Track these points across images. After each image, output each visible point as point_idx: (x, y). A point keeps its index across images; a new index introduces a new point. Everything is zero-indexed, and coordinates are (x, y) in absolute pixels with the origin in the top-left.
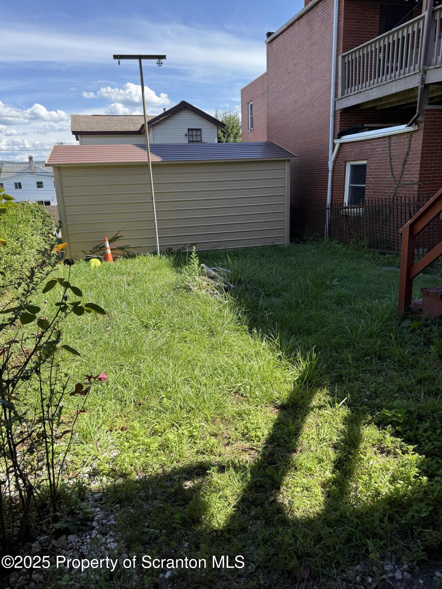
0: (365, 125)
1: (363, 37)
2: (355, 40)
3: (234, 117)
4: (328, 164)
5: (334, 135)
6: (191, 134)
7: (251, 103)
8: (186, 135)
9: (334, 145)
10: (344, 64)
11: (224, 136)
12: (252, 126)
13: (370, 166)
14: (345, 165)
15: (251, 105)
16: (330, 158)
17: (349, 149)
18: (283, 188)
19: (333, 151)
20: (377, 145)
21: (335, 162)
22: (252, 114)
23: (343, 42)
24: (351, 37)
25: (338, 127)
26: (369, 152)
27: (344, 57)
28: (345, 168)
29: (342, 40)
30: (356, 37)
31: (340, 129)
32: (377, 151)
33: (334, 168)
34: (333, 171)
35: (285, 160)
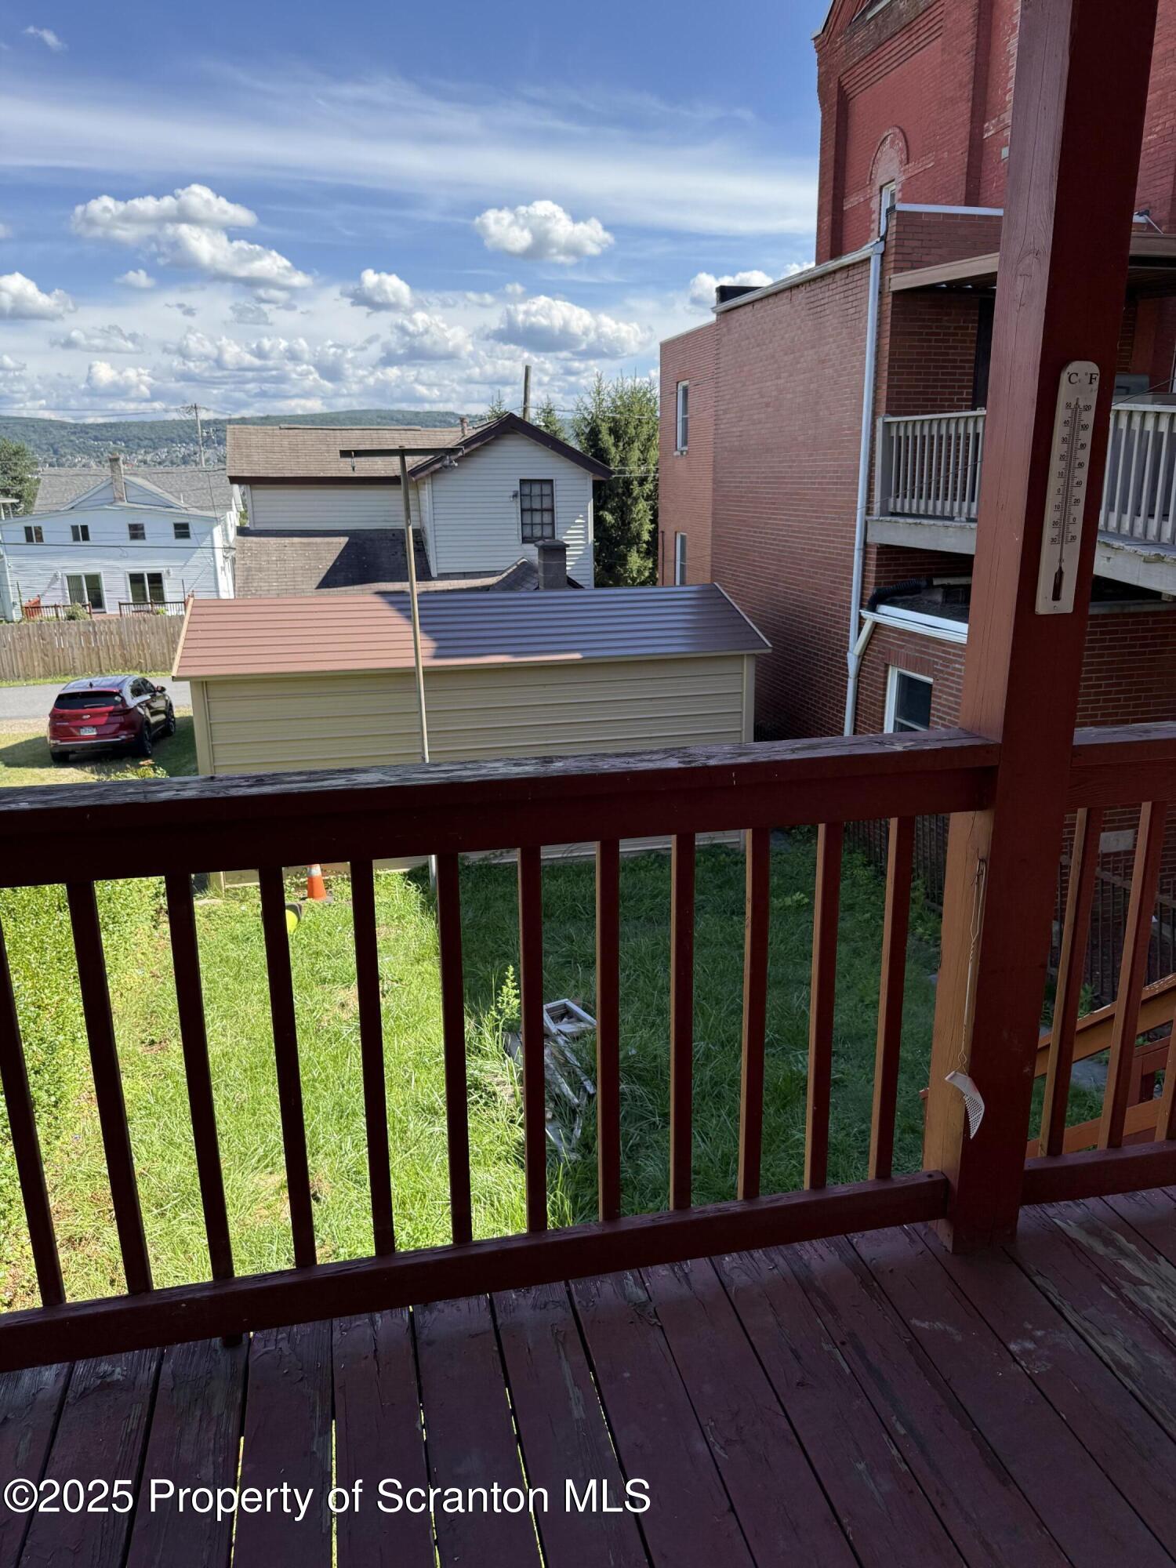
0: (936, 582)
1: (937, 374)
2: (917, 380)
3: (645, 394)
4: (845, 658)
5: (862, 600)
6: (526, 490)
7: (685, 383)
8: (515, 496)
9: (861, 621)
10: (888, 440)
11: (616, 445)
12: (685, 443)
13: (940, 698)
14: (886, 672)
15: (686, 390)
16: (851, 646)
17: (894, 638)
18: (737, 716)
19: (860, 629)
20: (954, 655)
21: (863, 656)
22: (685, 411)
23: (889, 387)
24: (908, 374)
25: (872, 578)
26: (937, 663)
27: (887, 425)
28: (886, 678)
29: (886, 380)
30: (919, 373)
31: (876, 584)
32: (955, 669)
33: (859, 671)
34: (858, 675)
35: (742, 656)
